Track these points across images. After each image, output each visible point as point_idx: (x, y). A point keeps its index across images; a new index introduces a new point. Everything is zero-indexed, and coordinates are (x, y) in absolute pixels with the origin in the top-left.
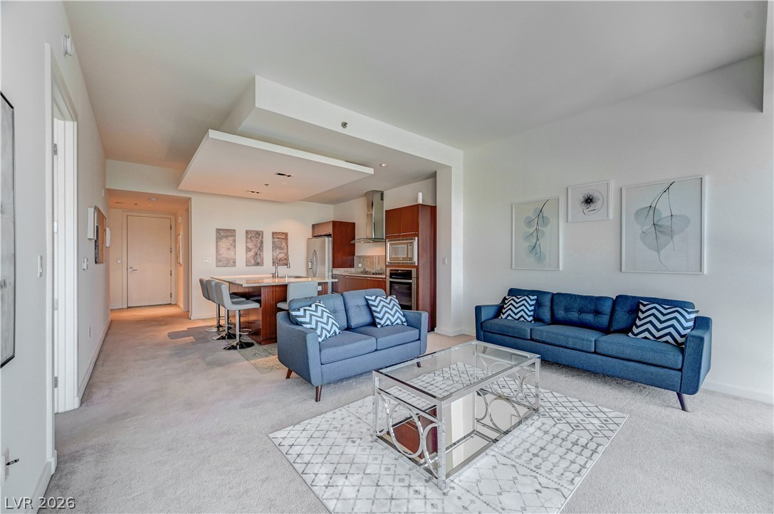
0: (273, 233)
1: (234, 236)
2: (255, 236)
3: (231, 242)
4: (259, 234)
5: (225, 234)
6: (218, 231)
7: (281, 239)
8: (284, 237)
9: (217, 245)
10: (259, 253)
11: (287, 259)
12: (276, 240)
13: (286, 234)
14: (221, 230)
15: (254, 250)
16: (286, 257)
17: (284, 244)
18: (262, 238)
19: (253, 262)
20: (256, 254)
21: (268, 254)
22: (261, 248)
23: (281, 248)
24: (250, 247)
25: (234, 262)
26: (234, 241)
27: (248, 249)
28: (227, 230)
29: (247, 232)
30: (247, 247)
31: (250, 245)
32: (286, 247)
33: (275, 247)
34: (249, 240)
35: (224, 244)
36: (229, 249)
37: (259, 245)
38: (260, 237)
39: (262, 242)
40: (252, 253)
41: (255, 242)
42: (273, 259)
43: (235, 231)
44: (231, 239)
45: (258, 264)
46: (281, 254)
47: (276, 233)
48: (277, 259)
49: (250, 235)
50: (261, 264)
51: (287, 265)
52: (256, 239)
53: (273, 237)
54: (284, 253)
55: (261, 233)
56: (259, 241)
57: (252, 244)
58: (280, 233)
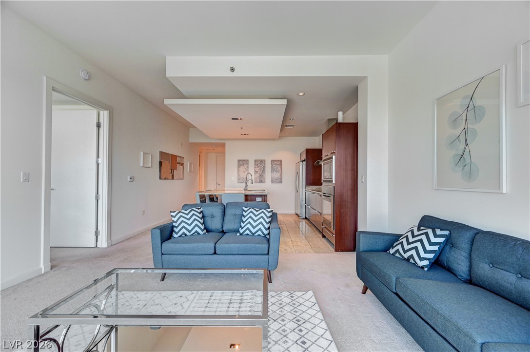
1: (248, 164)
2: (260, 163)
4: (262, 162)
5: (242, 163)
6: (239, 161)
7: (278, 164)
8: (279, 163)
9: (238, 170)
10: (262, 174)
11: (281, 178)
12: (274, 165)
13: (281, 161)
14: (240, 160)
15: (259, 172)
17: (279, 168)
18: (265, 164)
19: (258, 180)
21: (268, 175)
22: (264, 171)
23: (277, 171)
24: (257, 170)
26: (248, 167)
27: (256, 172)
28: (244, 160)
29: (255, 161)
30: (255, 171)
33: (273, 170)
34: (256, 166)
35: (242, 168)
36: (244, 172)
37: (262, 169)
38: (263, 164)
39: (264, 167)
40: (258, 175)
41: (260, 167)
42: (272, 179)
43: (248, 160)
44: (246, 166)
45: (261, 182)
46: (277, 175)
47: (273, 161)
48: (274, 178)
49: (257, 163)
50: (263, 181)
51: (281, 182)
52: (261, 165)
53: (272, 164)
54: (279, 174)
55: (264, 161)
56: (262, 167)
57: (258, 168)
58: (276, 160)
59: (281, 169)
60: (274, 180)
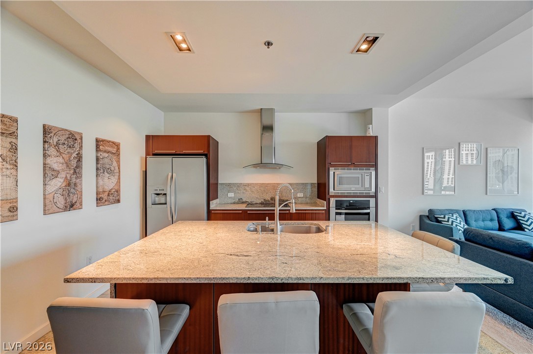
0: (98, 141)
2: (65, 143)
4: (74, 138)
7: (110, 151)
8: (114, 150)
10: (74, 180)
11: (118, 191)
12: (101, 154)
13: (117, 146)
15: (63, 175)
16: (116, 188)
17: (115, 164)
18: (81, 147)
19: (61, 202)
20: (69, 185)
21: (89, 183)
22: (77, 170)
23: (110, 172)
24: (56, 166)
26: (14, 149)
27: (48, 172)
29: (47, 131)
31: (55, 162)
32: (117, 168)
33: (101, 169)
34: (52, 151)
37: (74, 163)
38: (77, 146)
39: (79, 158)
40: (57, 183)
41: (66, 156)
42: (97, 194)
43: (15, 120)
45: (71, 206)
46: (109, 183)
47: (103, 141)
48: (104, 192)
49: (55, 139)
50: (78, 204)
51: (119, 201)
52: (69, 150)
53: (98, 149)
54: (114, 180)
55: (78, 137)
56: (74, 155)
57: (61, 160)
58: (109, 142)
59: (119, 168)
60: (105, 196)
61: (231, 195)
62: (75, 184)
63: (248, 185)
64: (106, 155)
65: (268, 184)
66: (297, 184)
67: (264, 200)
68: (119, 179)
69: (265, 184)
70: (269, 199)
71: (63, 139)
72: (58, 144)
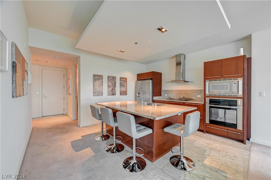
0: (120, 78)
1: (102, 79)
2: (112, 79)
3: (101, 82)
4: (114, 78)
5: (97, 78)
6: (94, 76)
7: (124, 80)
9: (94, 84)
10: (114, 88)
13: (126, 79)
14: (96, 75)
15: (111, 87)
16: (126, 91)
17: (125, 84)
18: (116, 80)
19: (111, 93)
20: (113, 89)
21: (118, 89)
22: (115, 86)
23: (124, 86)
24: (110, 85)
25: (102, 94)
26: (102, 82)
27: (109, 86)
28: (99, 75)
29: (108, 77)
30: (108, 85)
31: (110, 84)
32: (126, 85)
33: (121, 85)
34: (109, 82)
35: (98, 83)
36: (100, 86)
37: (114, 84)
38: (115, 80)
39: (115, 83)
40: (110, 89)
42: (120, 92)
43: (102, 76)
44: (101, 80)
45: (113, 94)
46: (124, 89)
47: (122, 78)
48: (122, 91)
49: (110, 79)
50: (115, 94)
51: (126, 94)
52: (113, 81)
53: (120, 80)
54: (125, 88)
55: (115, 78)
56: (114, 82)
57: (111, 83)
58: (123, 78)
60: (122, 93)
61: (166, 95)
62: (114, 89)
63: (172, 91)
64: (122, 81)
65: (182, 90)
66: (197, 90)
67: (180, 98)
68: (127, 88)
69: (180, 90)
70: (182, 98)
71: (111, 78)
72: (110, 80)
